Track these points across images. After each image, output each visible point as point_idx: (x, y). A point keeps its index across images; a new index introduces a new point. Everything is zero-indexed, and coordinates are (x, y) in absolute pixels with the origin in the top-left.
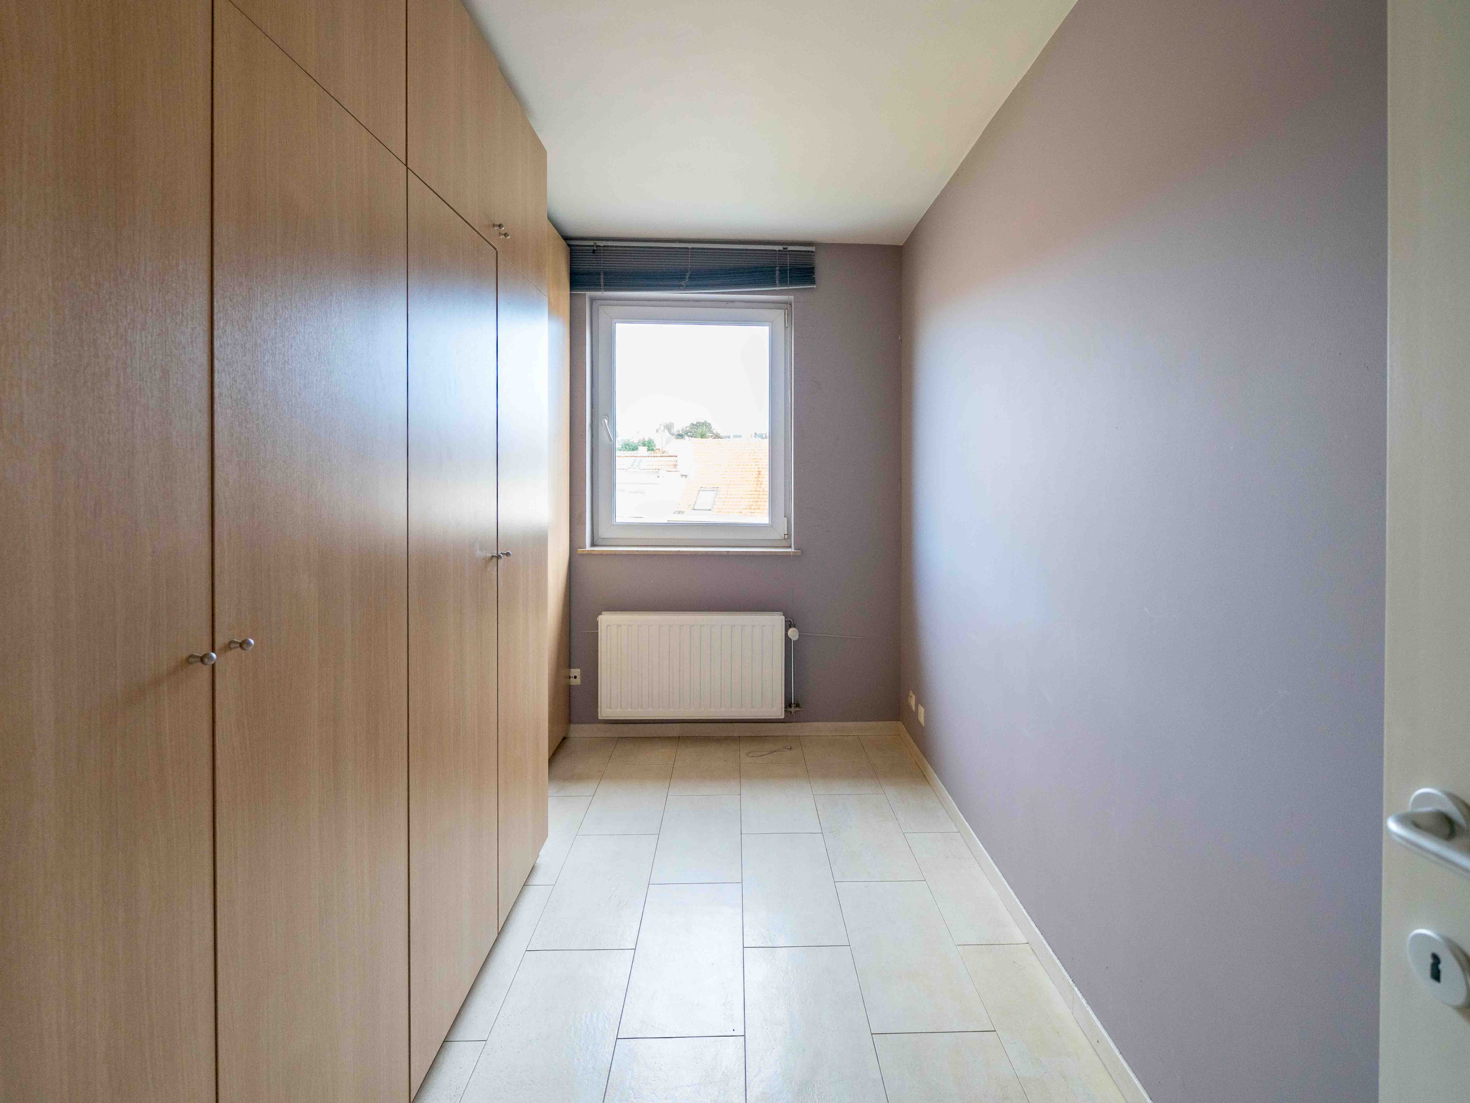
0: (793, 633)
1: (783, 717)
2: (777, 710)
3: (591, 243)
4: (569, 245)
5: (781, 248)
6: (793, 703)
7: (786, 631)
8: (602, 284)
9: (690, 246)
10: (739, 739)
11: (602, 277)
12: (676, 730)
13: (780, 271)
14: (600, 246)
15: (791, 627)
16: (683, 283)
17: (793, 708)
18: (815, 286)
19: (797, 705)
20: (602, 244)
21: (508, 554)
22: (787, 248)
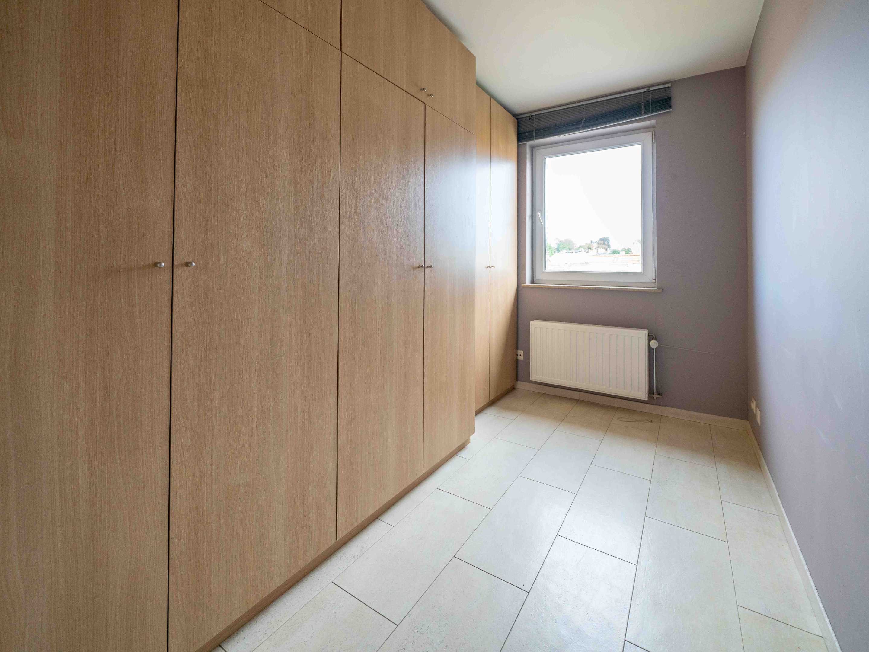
0: (654, 344)
1: (647, 399)
2: (642, 394)
3: (529, 115)
4: (517, 119)
5: (645, 90)
6: (655, 391)
7: (649, 342)
8: (534, 136)
9: (584, 103)
10: (617, 409)
11: (534, 132)
12: (576, 395)
13: (644, 105)
14: (533, 116)
15: (653, 340)
16: (580, 126)
17: (655, 395)
18: (671, 110)
19: (659, 394)
20: (534, 114)
21: (431, 267)
22: (650, 89)
